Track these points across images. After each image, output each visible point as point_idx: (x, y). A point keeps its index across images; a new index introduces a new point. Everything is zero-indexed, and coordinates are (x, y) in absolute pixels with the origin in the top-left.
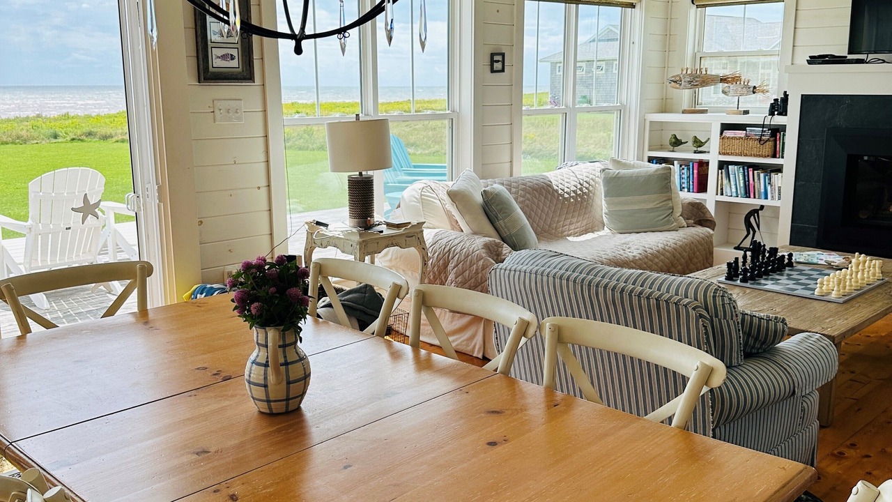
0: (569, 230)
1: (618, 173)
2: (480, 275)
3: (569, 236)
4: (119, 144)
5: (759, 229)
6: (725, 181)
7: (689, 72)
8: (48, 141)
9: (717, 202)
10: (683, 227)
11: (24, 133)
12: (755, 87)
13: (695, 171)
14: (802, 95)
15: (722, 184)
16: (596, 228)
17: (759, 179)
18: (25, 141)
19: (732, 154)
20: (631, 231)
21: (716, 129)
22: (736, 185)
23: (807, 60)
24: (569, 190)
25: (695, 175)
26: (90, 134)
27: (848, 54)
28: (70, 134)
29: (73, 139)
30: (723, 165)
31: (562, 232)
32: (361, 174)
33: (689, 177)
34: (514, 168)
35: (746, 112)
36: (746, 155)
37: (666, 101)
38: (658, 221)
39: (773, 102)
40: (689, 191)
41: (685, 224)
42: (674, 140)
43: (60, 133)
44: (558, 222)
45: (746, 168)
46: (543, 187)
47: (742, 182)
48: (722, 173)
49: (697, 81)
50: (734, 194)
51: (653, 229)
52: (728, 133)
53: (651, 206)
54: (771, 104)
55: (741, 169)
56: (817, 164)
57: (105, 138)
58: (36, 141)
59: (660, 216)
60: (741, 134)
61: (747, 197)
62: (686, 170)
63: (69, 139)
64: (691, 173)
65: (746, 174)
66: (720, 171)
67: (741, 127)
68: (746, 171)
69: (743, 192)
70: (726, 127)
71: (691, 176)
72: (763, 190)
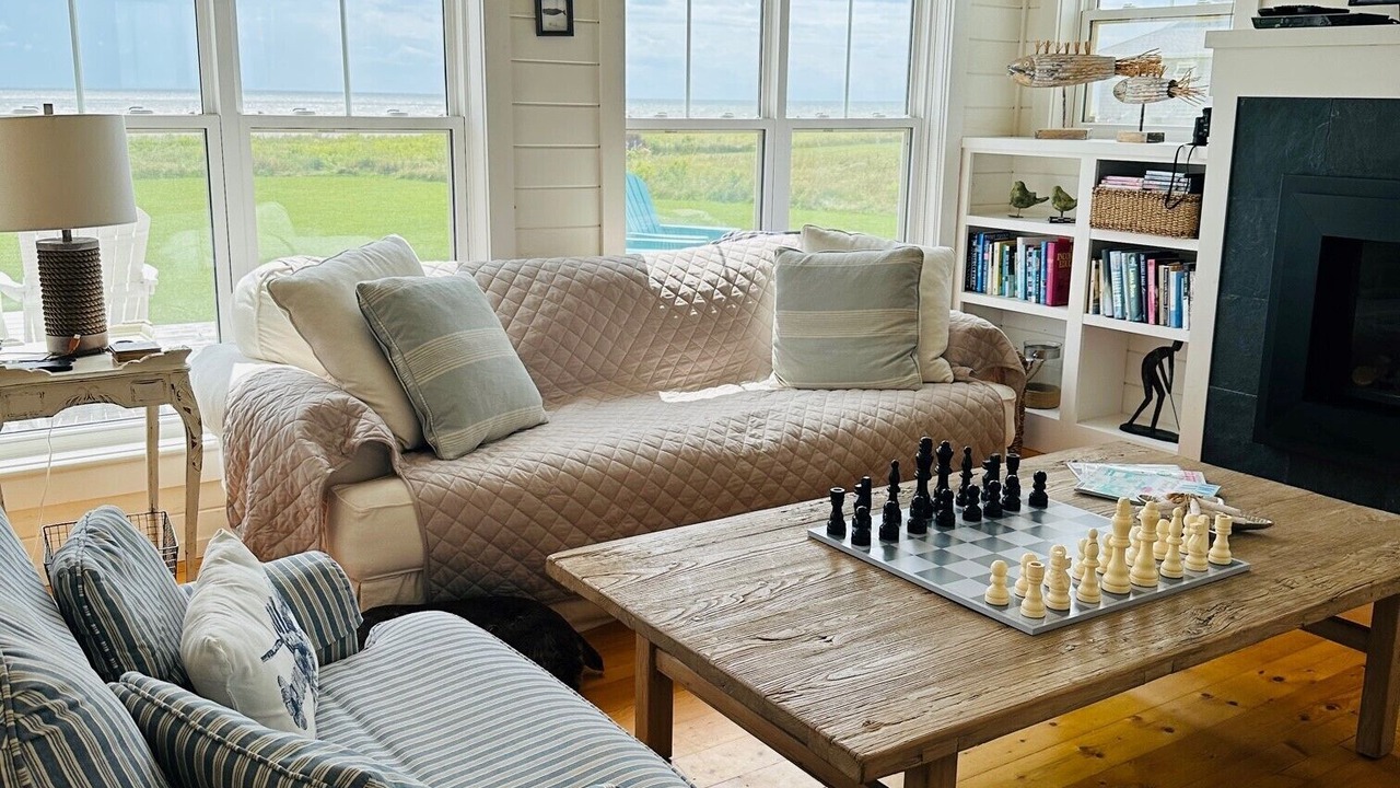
0: (673, 377)
1: (810, 258)
2: (290, 479)
3: (666, 388)
4: (405, 181)
5: (1169, 392)
6: (1103, 285)
7: (1052, 51)
8: (304, 173)
9: (1086, 327)
10: (944, 382)
11: (272, 159)
12: (1172, 84)
13: (1050, 261)
14: (1239, 98)
15: (1097, 291)
16: (752, 374)
17: (1167, 283)
18: (272, 172)
19: (1113, 227)
20: (850, 384)
21: (1088, 174)
22: (1122, 292)
23: (1253, 19)
24: (690, 291)
25: (1050, 270)
26: (367, 164)
27: (1350, 4)
28: (339, 164)
29: (341, 172)
30: (1099, 250)
31: (654, 379)
32: (67, 236)
33: (1039, 272)
34: (605, 238)
35: (1156, 138)
36: (1140, 231)
37: (1020, 112)
38: (876, 366)
39: (1201, 115)
40: (1038, 302)
41: (950, 375)
42: (1017, 194)
43: (325, 162)
44: (646, 358)
45: (1142, 258)
46: (617, 283)
47: (1133, 287)
48: (1097, 267)
49: (1065, 71)
50: (1118, 313)
51: (864, 384)
52: (1114, 183)
53: (864, 333)
54: (1198, 119)
55: (1133, 259)
56: (1264, 255)
57: (387, 170)
58: (286, 173)
59: (883, 355)
60: (1133, 183)
61: (1142, 321)
62: (1034, 256)
63: (335, 171)
64: (1043, 263)
65: (1143, 270)
66: (1094, 262)
67: (1136, 169)
68: (1142, 263)
69: (1134, 309)
70: (1107, 169)
71: (1043, 270)
72: (1173, 308)
